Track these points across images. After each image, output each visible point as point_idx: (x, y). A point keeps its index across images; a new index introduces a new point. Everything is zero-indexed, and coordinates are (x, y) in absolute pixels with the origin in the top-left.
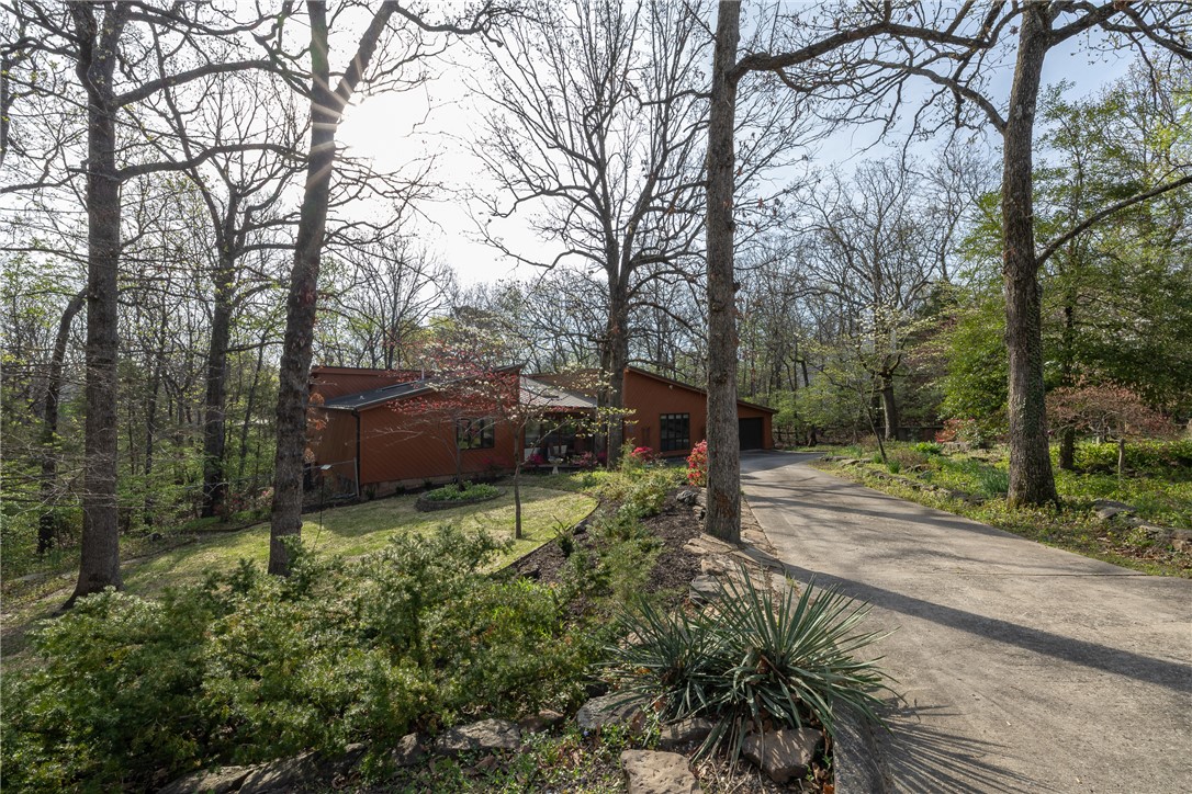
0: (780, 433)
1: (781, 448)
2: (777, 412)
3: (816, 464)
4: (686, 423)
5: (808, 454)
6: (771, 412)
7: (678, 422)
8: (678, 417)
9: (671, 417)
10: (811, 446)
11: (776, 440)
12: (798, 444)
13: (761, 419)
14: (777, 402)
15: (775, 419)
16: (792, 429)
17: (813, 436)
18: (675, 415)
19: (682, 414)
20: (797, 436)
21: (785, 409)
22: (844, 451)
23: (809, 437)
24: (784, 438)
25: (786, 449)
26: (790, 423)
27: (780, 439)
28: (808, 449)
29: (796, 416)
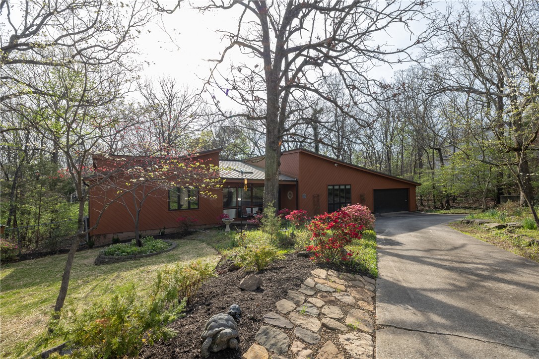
0: (422, 200)
1: (423, 210)
2: (420, 184)
3: (456, 225)
4: (348, 191)
5: (445, 215)
6: (415, 185)
7: (342, 190)
8: (342, 187)
9: (337, 187)
10: (446, 210)
11: (419, 205)
12: (436, 208)
13: (407, 189)
14: (420, 178)
15: (418, 190)
16: (431, 197)
17: (447, 202)
18: (340, 186)
19: (345, 185)
20: (435, 203)
21: (425, 183)
22: (485, 216)
23: (444, 203)
24: (425, 203)
25: (427, 211)
26: (429, 193)
27: (422, 204)
28: (445, 212)
29: (434, 188)
